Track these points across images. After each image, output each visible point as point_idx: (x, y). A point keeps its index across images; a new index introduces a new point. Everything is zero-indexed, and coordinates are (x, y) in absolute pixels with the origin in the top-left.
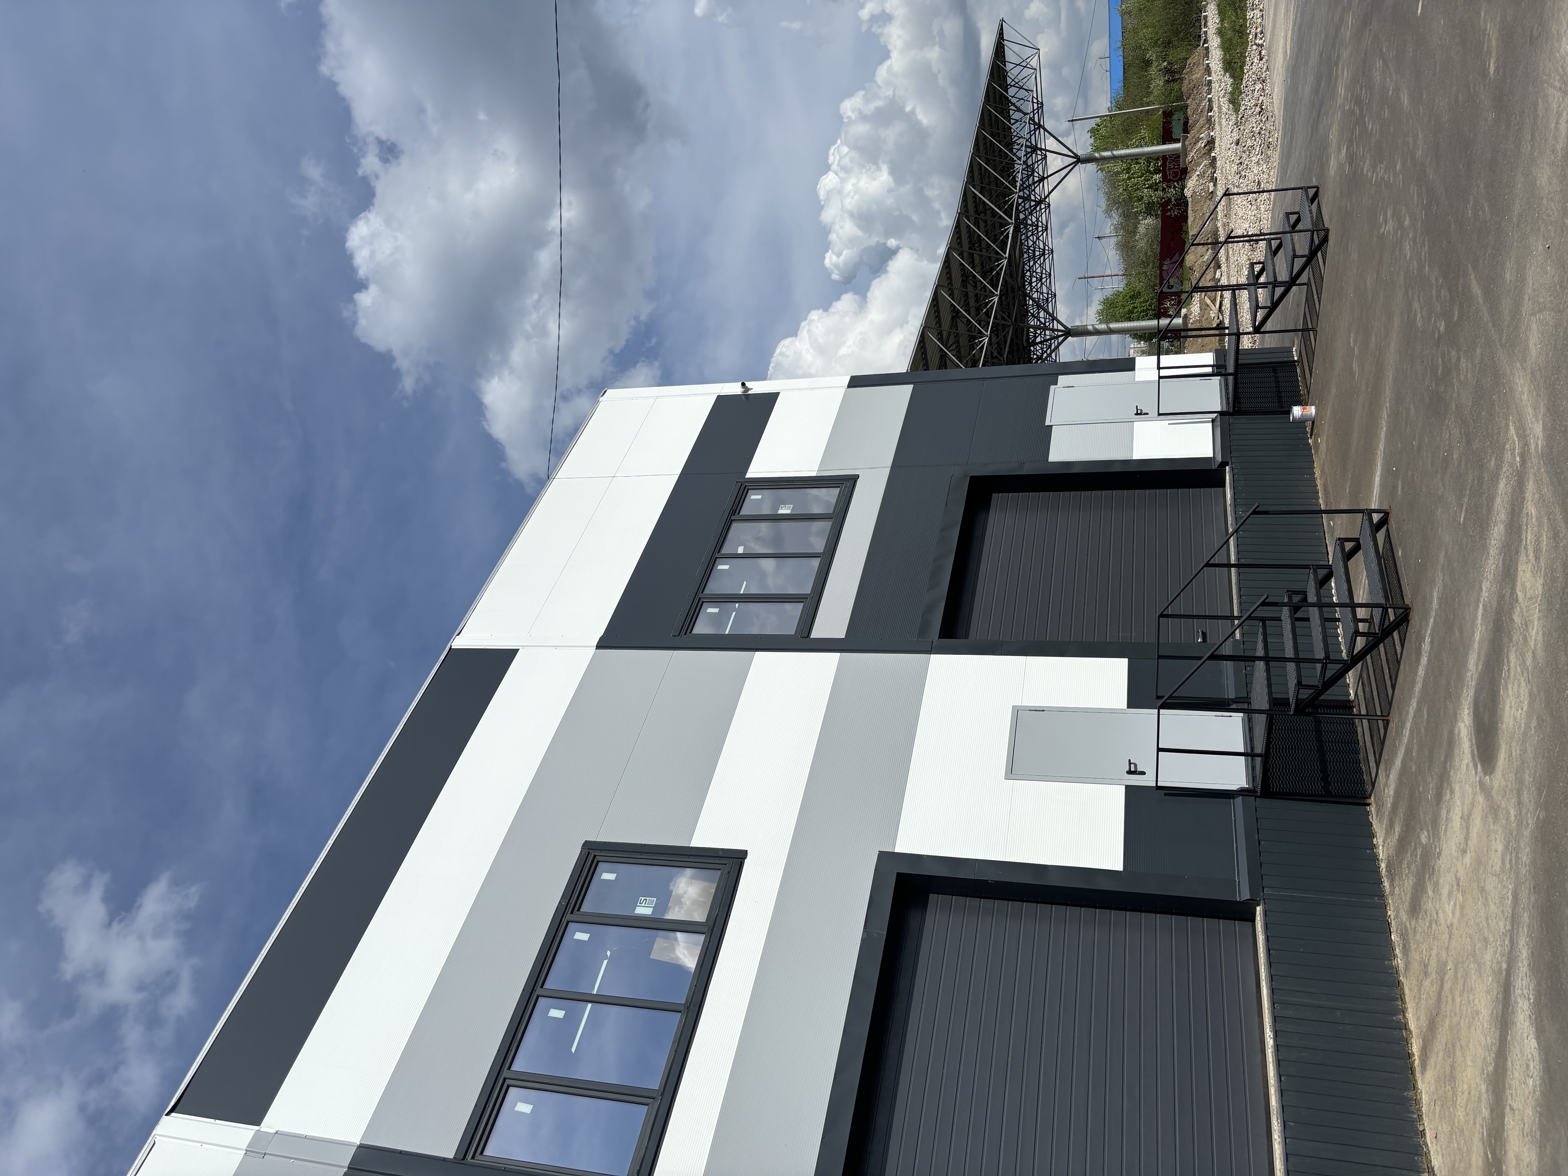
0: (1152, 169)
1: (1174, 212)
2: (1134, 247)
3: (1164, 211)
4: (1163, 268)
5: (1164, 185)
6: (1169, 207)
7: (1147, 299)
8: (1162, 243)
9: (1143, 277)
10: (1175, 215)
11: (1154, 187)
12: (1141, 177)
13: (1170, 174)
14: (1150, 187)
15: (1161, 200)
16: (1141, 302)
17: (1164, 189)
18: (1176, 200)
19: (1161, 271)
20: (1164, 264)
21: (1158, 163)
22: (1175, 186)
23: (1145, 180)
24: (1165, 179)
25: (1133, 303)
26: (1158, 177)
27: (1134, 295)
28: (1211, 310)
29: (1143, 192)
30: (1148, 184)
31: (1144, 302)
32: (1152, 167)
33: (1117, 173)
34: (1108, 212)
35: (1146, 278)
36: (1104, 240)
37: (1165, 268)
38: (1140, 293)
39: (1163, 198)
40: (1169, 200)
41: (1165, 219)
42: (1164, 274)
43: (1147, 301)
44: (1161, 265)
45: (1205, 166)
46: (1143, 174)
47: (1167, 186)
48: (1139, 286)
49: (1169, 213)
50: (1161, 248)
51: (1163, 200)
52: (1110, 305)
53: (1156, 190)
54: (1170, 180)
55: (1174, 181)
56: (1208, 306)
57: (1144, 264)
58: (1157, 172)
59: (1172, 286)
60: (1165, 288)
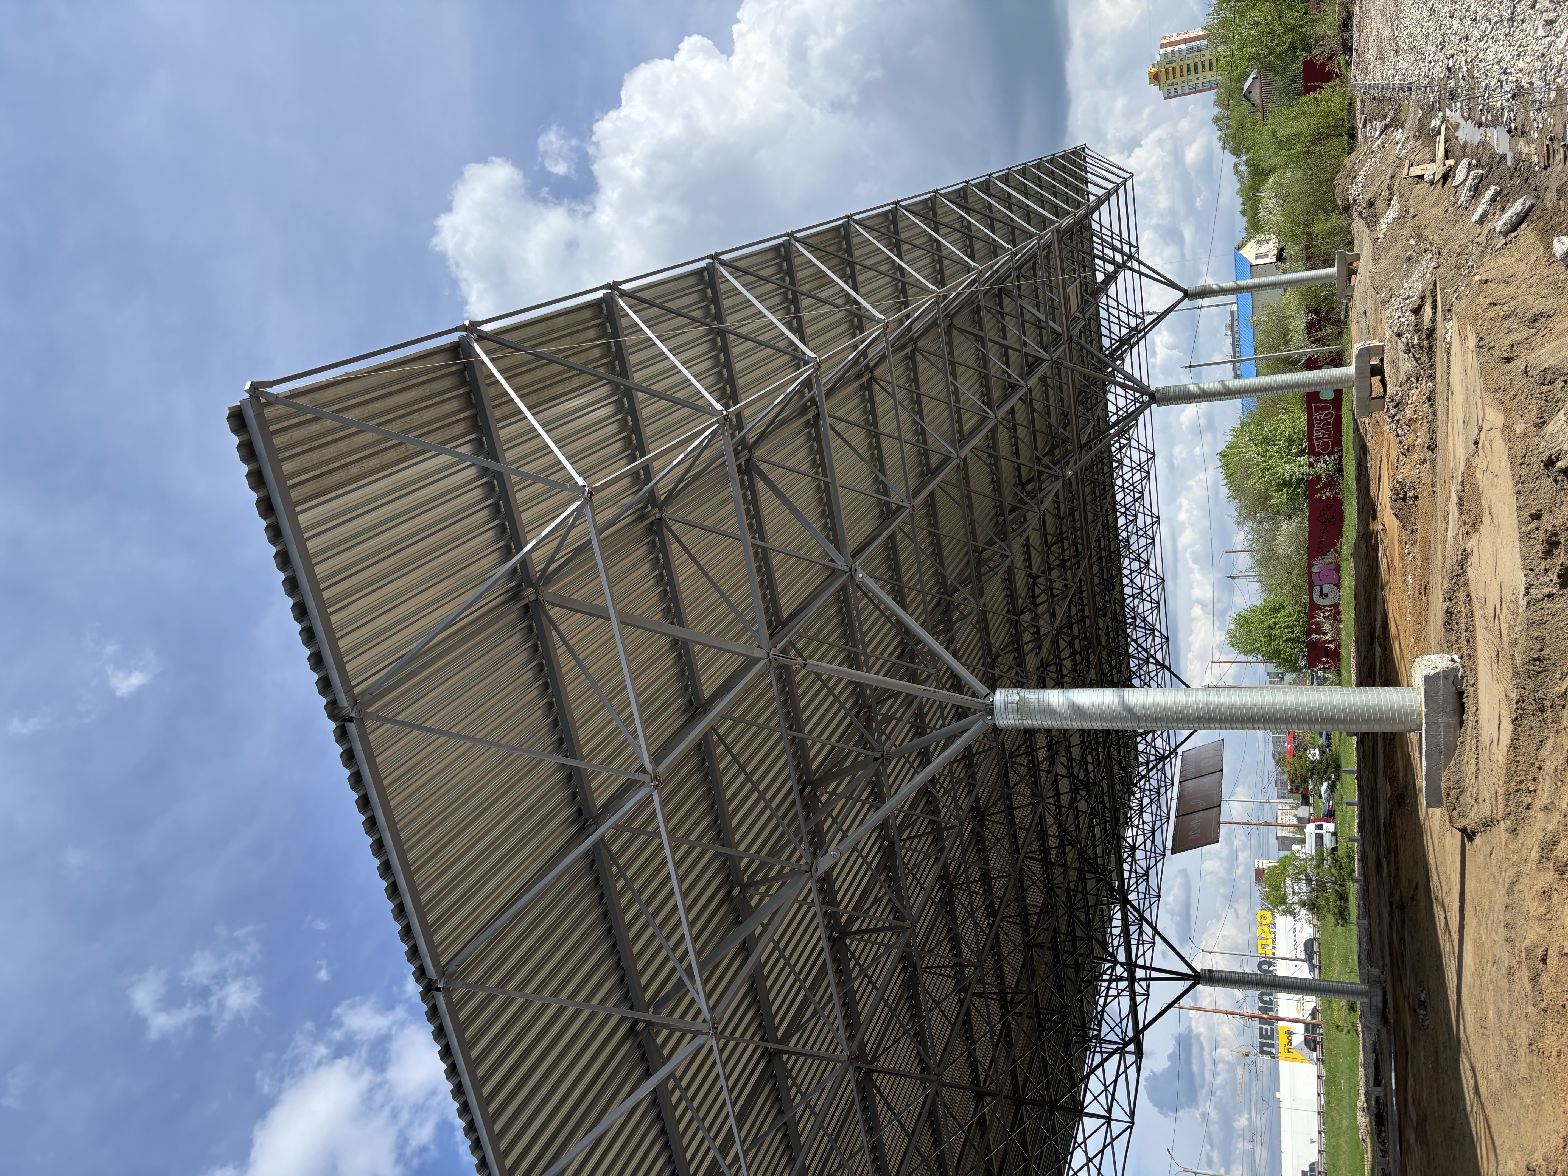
0: (1294, 451)
1: (1325, 493)
3: (1312, 493)
4: (1313, 571)
6: (1319, 487)
7: (1293, 612)
8: (1310, 538)
9: (1286, 584)
10: (1327, 496)
13: (1318, 445)
15: (1308, 477)
16: (1284, 616)
17: (1310, 465)
18: (1327, 479)
19: (1310, 573)
20: (1314, 565)
22: (1325, 460)
25: (1275, 617)
27: (1275, 606)
31: (1288, 616)
35: (1290, 584)
37: (1315, 569)
38: (1282, 605)
39: (1310, 475)
42: (1314, 577)
44: (1310, 566)
47: (1315, 461)
48: (1282, 597)
49: (1318, 496)
52: (1245, 620)
54: (1318, 454)
55: (1325, 454)
57: (1289, 569)
58: (1301, 453)
59: (1326, 595)
60: (1316, 596)
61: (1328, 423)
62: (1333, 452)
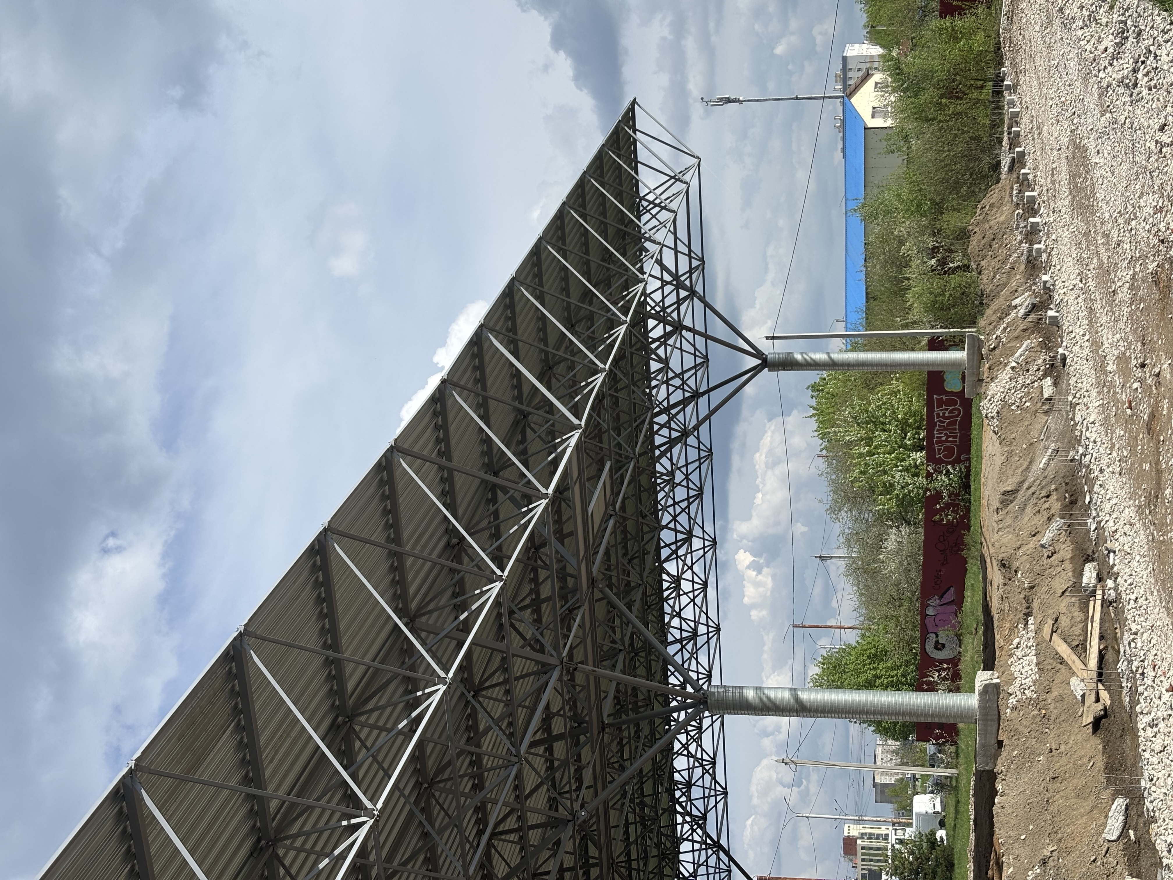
0: (908, 442)
1: (946, 515)
2: (879, 571)
3: (930, 512)
4: (928, 613)
5: (930, 468)
6: (938, 506)
7: (899, 664)
8: (926, 567)
9: (892, 625)
10: (948, 521)
11: (914, 471)
12: (890, 454)
13: (939, 450)
14: (907, 469)
15: (925, 493)
16: (887, 668)
17: (929, 475)
18: (949, 496)
19: (924, 616)
20: (929, 605)
21: (919, 434)
22: (948, 471)
23: (897, 458)
24: (930, 458)
25: (875, 669)
26: (919, 456)
27: (875, 655)
28: (1074, 674)
29: (893, 477)
30: (902, 466)
31: (893, 669)
32: (909, 439)
33: (849, 445)
34: (834, 510)
35: (897, 626)
36: (829, 562)
37: (930, 611)
38: (886, 652)
39: (928, 489)
40: (938, 495)
41: (930, 526)
42: (928, 621)
43: (899, 668)
44: (924, 606)
45: (1030, 349)
46: (894, 450)
47: (935, 471)
48: (885, 641)
49: (938, 517)
50: (924, 575)
51: (928, 493)
52: (835, 667)
53: (917, 475)
54: (939, 462)
55: (948, 463)
56: (1062, 662)
57: (896, 601)
58: (918, 447)
59: (943, 646)
60: (929, 647)
61: (954, 423)
62: (958, 461)
